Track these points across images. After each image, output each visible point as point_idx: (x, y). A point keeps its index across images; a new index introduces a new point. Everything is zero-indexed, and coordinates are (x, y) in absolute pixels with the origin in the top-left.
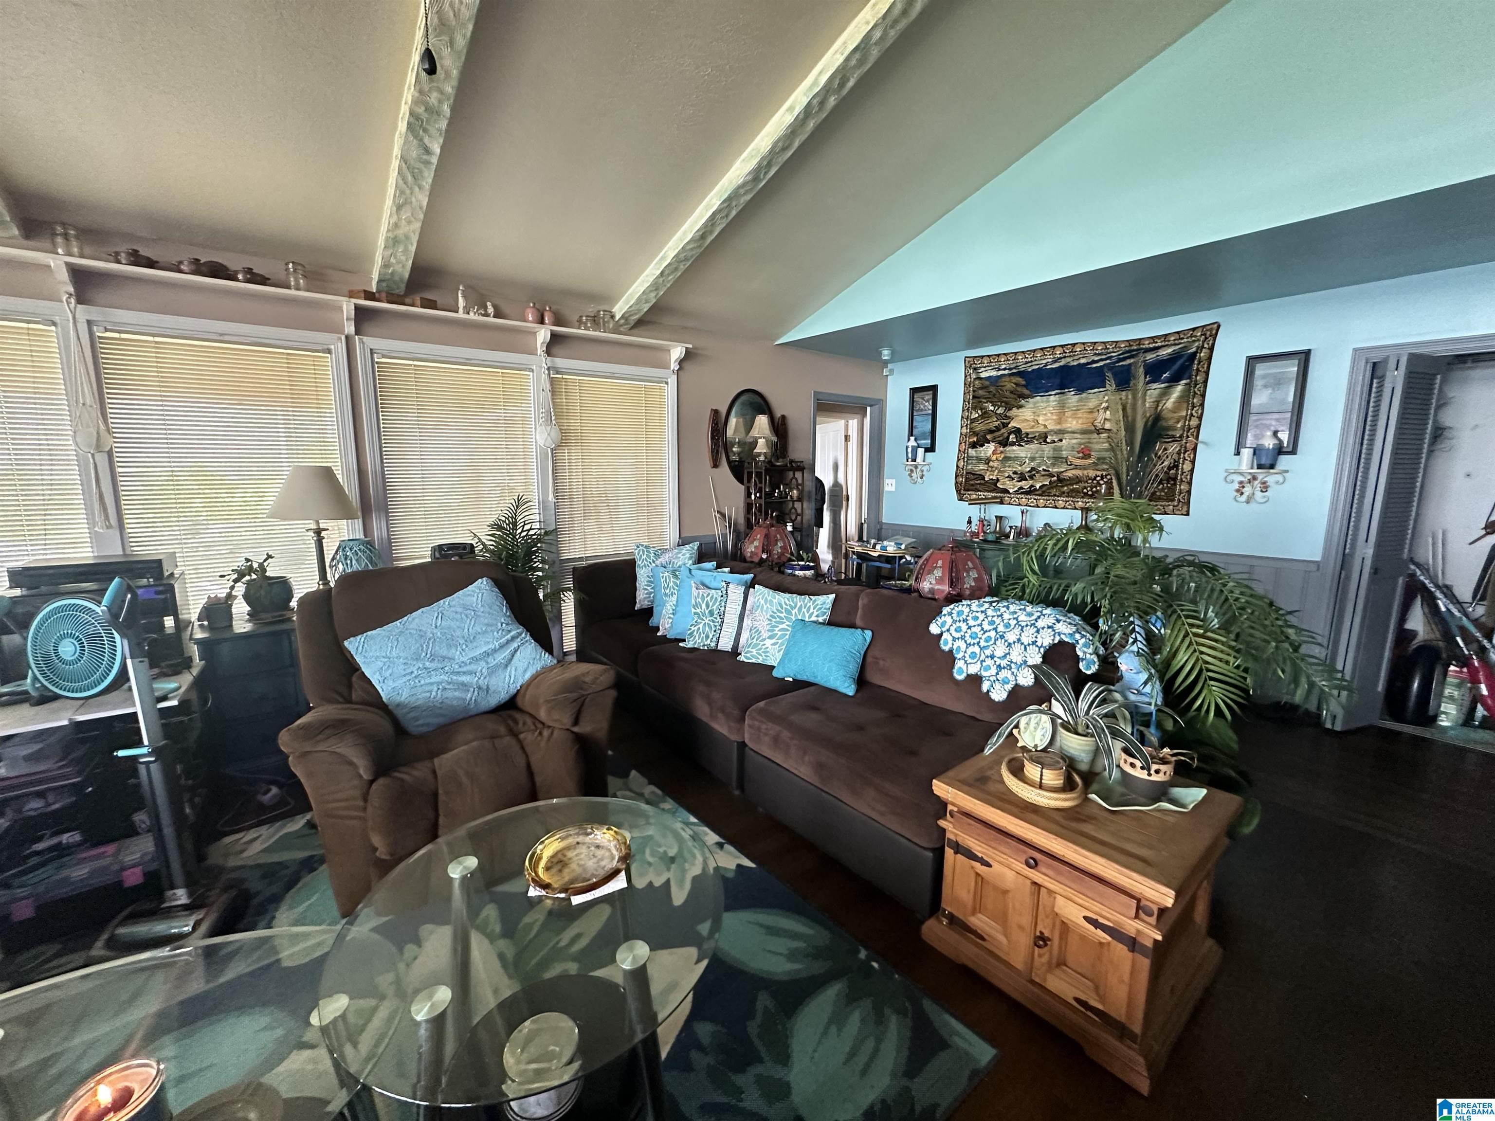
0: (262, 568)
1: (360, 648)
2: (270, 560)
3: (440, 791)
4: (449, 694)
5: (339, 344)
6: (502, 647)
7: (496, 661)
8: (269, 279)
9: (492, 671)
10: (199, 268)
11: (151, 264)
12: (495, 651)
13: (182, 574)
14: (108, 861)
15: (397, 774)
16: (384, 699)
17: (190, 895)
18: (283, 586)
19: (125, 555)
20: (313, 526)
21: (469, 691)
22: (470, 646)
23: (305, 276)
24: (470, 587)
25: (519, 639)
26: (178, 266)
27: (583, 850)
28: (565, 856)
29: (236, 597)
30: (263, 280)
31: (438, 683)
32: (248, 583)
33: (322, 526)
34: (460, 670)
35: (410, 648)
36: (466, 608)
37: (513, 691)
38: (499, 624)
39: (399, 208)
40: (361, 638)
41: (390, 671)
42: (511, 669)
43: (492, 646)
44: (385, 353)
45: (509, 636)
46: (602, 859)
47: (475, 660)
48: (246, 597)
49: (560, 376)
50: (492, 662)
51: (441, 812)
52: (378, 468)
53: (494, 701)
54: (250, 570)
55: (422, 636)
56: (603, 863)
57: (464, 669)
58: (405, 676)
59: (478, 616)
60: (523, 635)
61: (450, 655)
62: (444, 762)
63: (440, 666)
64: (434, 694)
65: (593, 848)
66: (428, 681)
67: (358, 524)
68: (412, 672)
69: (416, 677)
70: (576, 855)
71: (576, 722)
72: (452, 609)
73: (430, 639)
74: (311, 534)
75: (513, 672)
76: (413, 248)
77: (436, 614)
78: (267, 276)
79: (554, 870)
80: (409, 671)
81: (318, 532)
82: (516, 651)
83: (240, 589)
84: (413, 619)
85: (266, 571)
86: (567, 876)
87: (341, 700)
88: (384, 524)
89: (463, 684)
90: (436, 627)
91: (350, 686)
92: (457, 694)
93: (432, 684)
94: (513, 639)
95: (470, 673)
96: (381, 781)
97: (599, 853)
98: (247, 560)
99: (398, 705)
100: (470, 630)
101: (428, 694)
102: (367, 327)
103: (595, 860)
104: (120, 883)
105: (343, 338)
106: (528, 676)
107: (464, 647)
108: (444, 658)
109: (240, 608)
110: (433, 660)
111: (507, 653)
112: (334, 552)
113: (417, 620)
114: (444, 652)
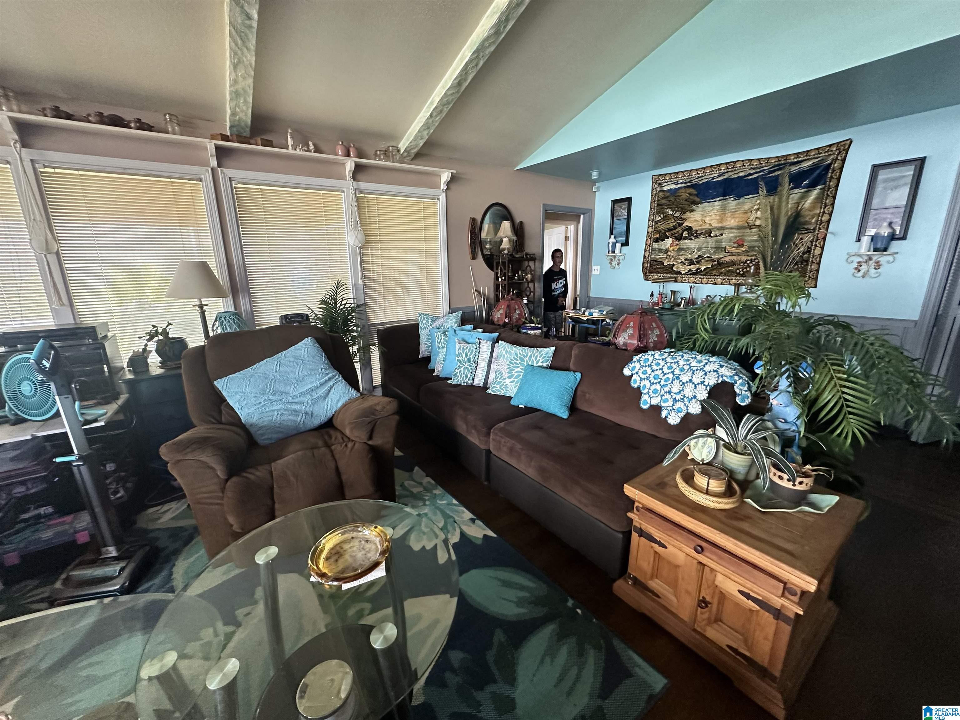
0: (165, 333)
1: (225, 387)
2: (170, 327)
3: (275, 486)
4: (285, 418)
5: (207, 174)
6: (322, 385)
7: (318, 395)
8: (153, 127)
9: (315, 402)
10: (102, 119)
11: (69, 117)
12: (317, 387)
13: (114, 336)
14: (67, 527)
15: (245, 474)
16: (243, 421)
17: (118, 550)
18: (181, 343)
19: (76, 324)
20: (198, 303)
21: (299, 415)
22: (299, 383)
23: (179, 125)
24: (300, 344)
25: (334, 380)
26: (87, 118)
27: (356, 543)
28: (342, 548)
29: (150, 352)
30: (150, 128)
31: (278, 410)
32: (158, 341)
33: (203, 303)
34: (293, 401)
35: (258, 386)
36: (296, 358)
37: (330, 415)
38: (320, 370)
39: (235, 66)
40: (225, 379)
41: (245, 402)
42: (328, 400)
43: (315, 385)
44: (240, 180)
45: (326, 378)
46: (369, 552)
47: (303, 394)
48: (157, 351)
49: (363, 195)
50: (315, 395)
51: (276, 499)
52: (241, 263)
53: (316, 422)
54: (157, 332)
55: (266, 378)
56: (369, 555)
57: (296, 400)
58: (255, 405)
59: (305, 364)
60: (337, 377)
61: (286, 391)
62: (278, 466)
63: (279, 398)
64: (275, 417)
65: (363, 542)
66: (271, 409)
67: (230, 300)
68: (260, 403)
69: (262, 406)
70: (350, 548)
71: (370, 438)
72: (287, 359)
73: (272, 380)
74: (197, 308)
75: (330, 402)
76: (250, 99)
77: (276, 363)
78: (151, 125)
79: (332, 560)
80: (259, 402)
81: (201, 307)
82: (331, 388)
83: (152, 346)
84: (260, 366)
85: (168, 334)
86: (341, 565)
87: (214, 421)
88: (247, 300)
89: (295, 411)
90: (276, 371)
91: (220, 412)
92: (291, 417)
93: (273, 411)
94: (330, 379)
95: (299, 403)
96: (234, 479)
97: (368, 546)
98: (154, 326)
99: (251, 425)
100: (300, 373)
101: (271, 418)
102: (226, 161)
103: (363, 552)
104: (74, 541)
105: (210, 169)
106: (340, 405)
107: (296, 385)
108: (282, 393)
109: (154, 360)
110: (275, 394)
111: (325, 389)
112: (213, 321)
113: (263, 367)
114: (282, 389)
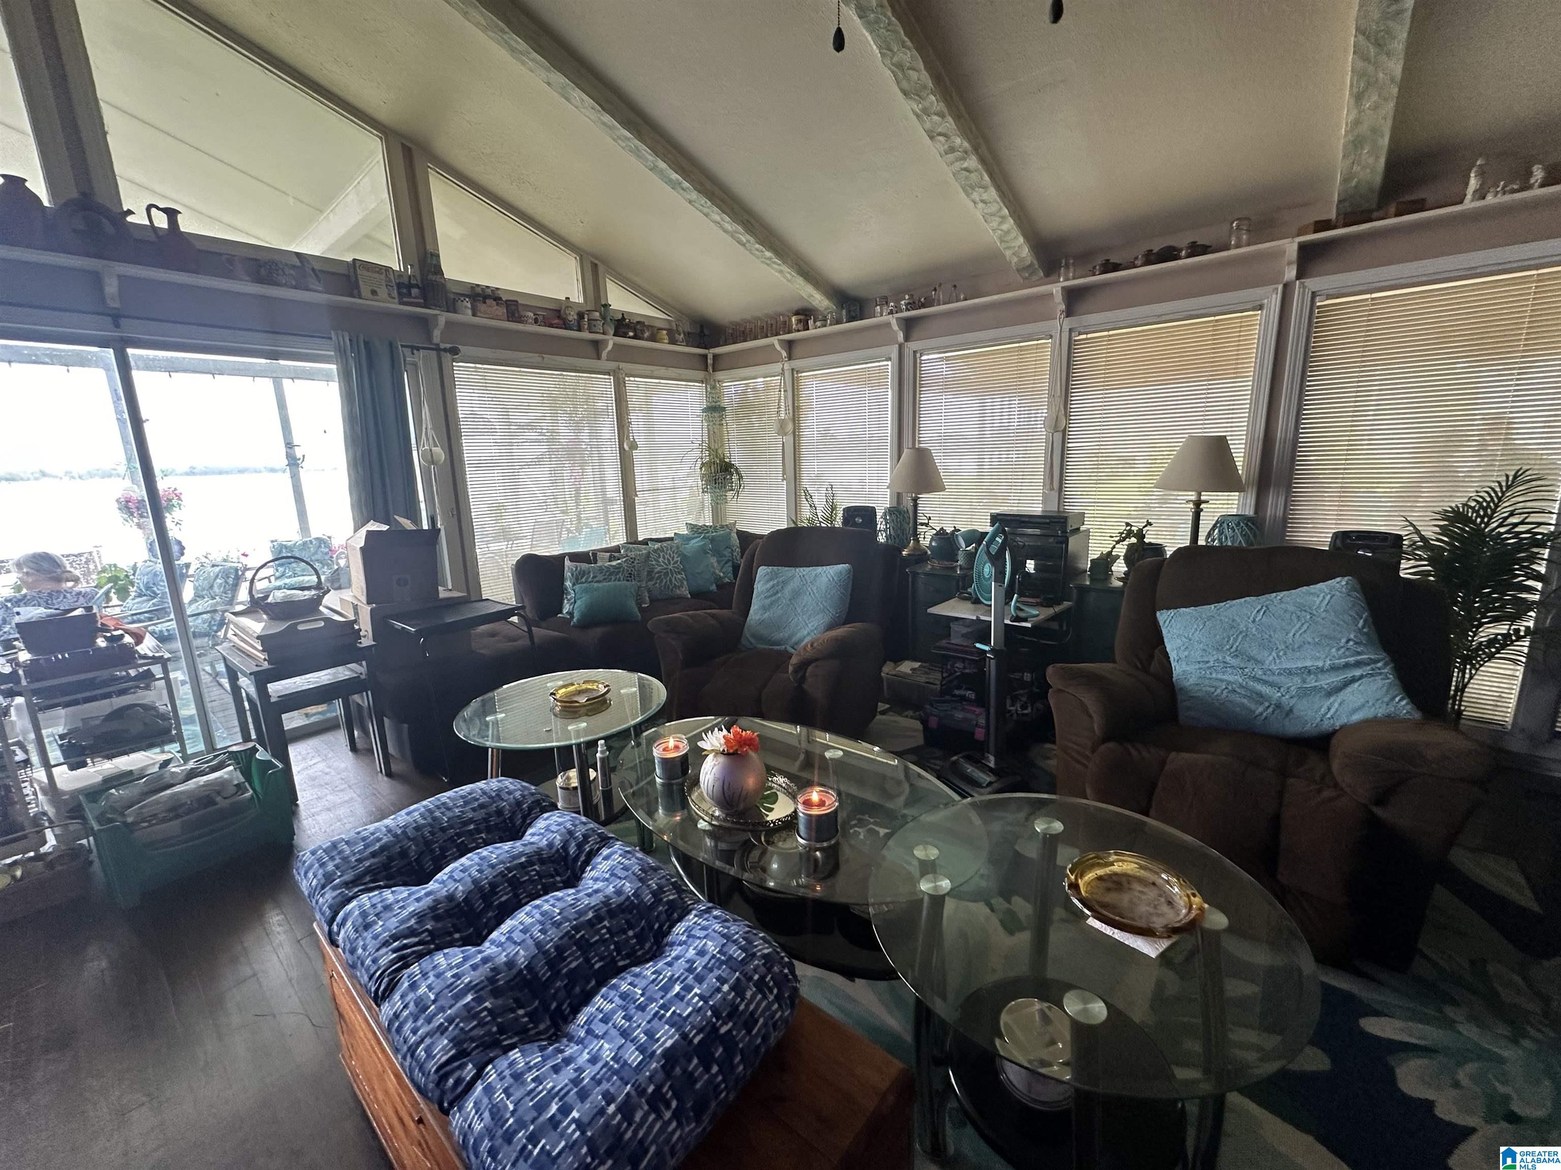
0: (1140, 535)
1: (1167, 622)
2: (1148, 528)
5: (1274, 296)
6: (1334, 668)
7: (1317, 684)
8: (1210, 247)
9: (1304, 693)
10: (1151, 258)
16: (1174, 679)
17: (996, 764)
18: (1158, 550)
21: (1262, 704)
22: (1289, 652)
24: (1321, 585)
25: (1369, 668)
26: (1133, 262)
27: (1152, 894)
28: (1129, 883)
31: (1229, 683)
32: (1130, 546)
34: (1264, 677)
35: (1215, 636)
36: (1302, 608)
37: (1327, 726)
38: (1344, 641)
39: (1358, 98)
40: (1172, 612)
41: (1186, 653)
42: (1335, 701)
43: (1320, 664)
44: (1331, 292)
45: (1352, 660)
47: (1290, 673)
48: (1128, 559)
50: (1312, 682)
52: (1290, 435)
53: (1292, 728)
54: (1129, 534)
55: (1232, 627)
57: (1271, 679)
59: (1316, 623)
60: (1380, 665)
61: (1259, 657)
63: (1242, 665)
66: (1220, 676)
72: (1283, 606)
73: (1241, 632)
75: (1336, 705)
77: (1259, 607)
80: (1206, 659)
81: (1198, 504)
82: (1354, 680)
83: (1121, 550)
84: (1231, 607)
85: (1144, 536)
88: (1281, 500)
89: (1260, 695)
90: (1254, 621)
92: (1245, 701)
93: (1221, 680)
94: (1358, 664)
97: (1165, 908)
98: (1128, 524)
100: (1298, 635)
101: (1213, 690)
102: (1312, 266)
104: (973, 734)
105: (1280, 287)
106: (1356, 717)
107: (1281, 654)
111: (1336, 679)
